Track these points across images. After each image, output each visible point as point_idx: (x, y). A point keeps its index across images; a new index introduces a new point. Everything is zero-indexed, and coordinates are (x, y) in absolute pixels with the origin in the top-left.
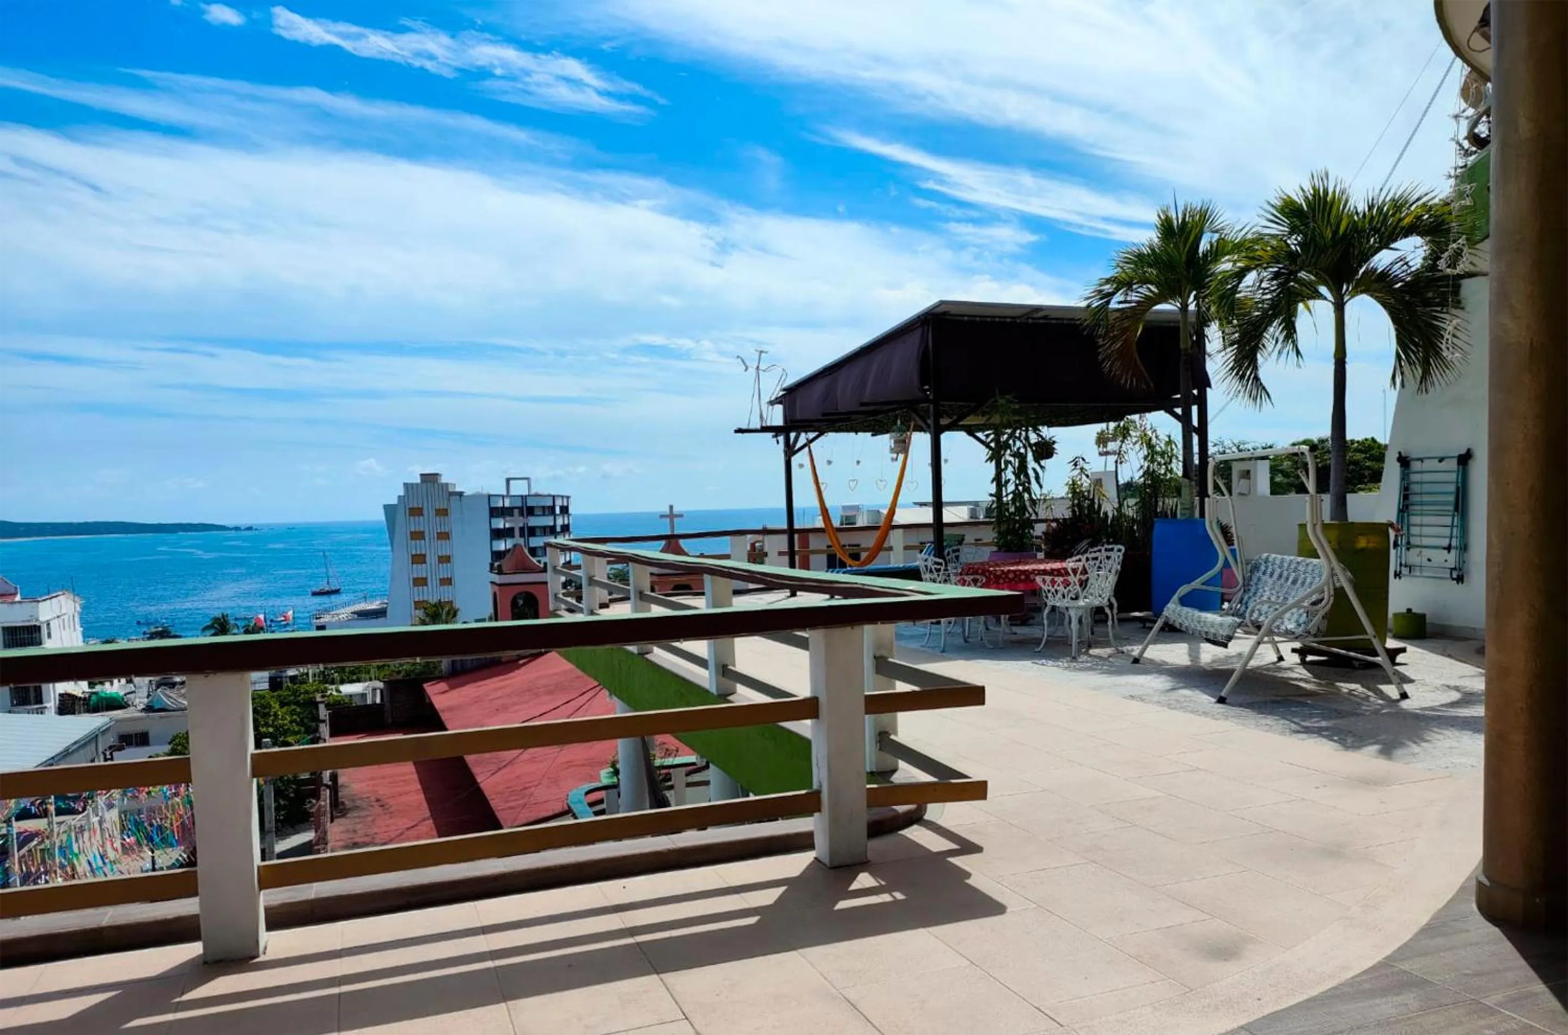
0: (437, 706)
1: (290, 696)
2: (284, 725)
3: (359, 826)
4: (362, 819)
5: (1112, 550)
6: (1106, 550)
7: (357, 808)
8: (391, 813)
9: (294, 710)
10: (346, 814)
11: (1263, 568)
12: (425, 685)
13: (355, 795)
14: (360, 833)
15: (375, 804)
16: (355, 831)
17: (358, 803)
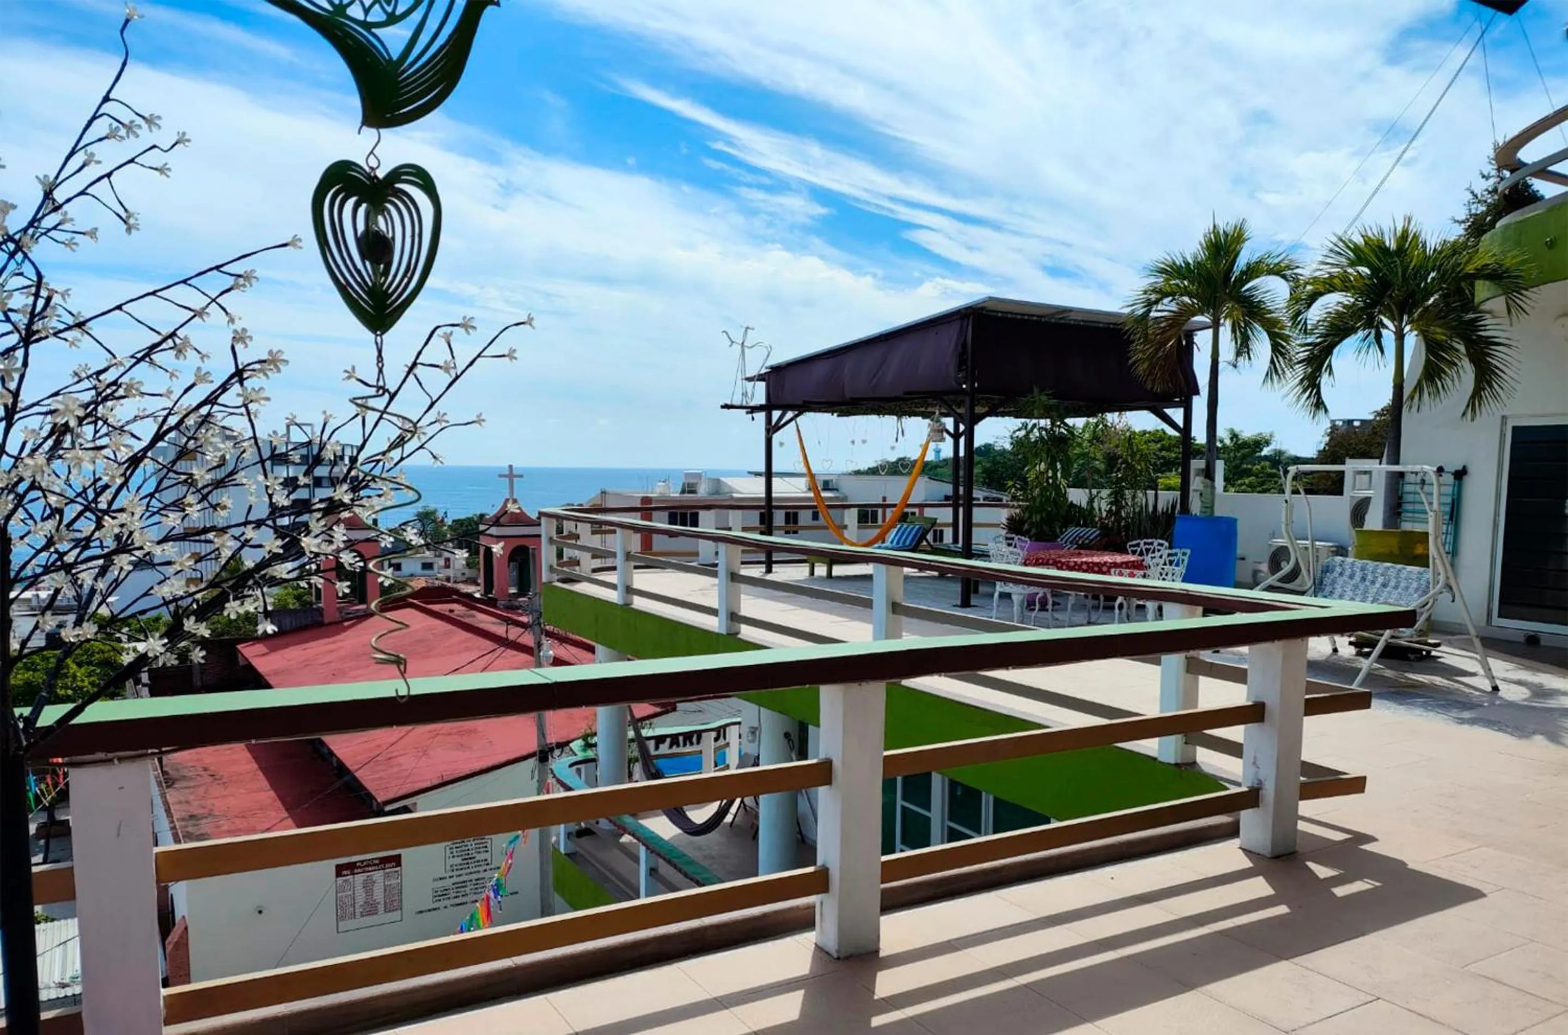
0: (260, 670)
1: (82, 655)
2: (83, 687)
3: (192, 797)
4: (192, 790)
5: (1152, 544)
6: (1145, 544)
7: (184, 778)
8: (224, 783)
9: (94, 671)
10: (173, 783)
11: (1338, 570)
12: (239, 647)
13: (179, 764)
14: (195, 803)
15: (203, 773)
16: (187, 802)
17: (185, 772)
